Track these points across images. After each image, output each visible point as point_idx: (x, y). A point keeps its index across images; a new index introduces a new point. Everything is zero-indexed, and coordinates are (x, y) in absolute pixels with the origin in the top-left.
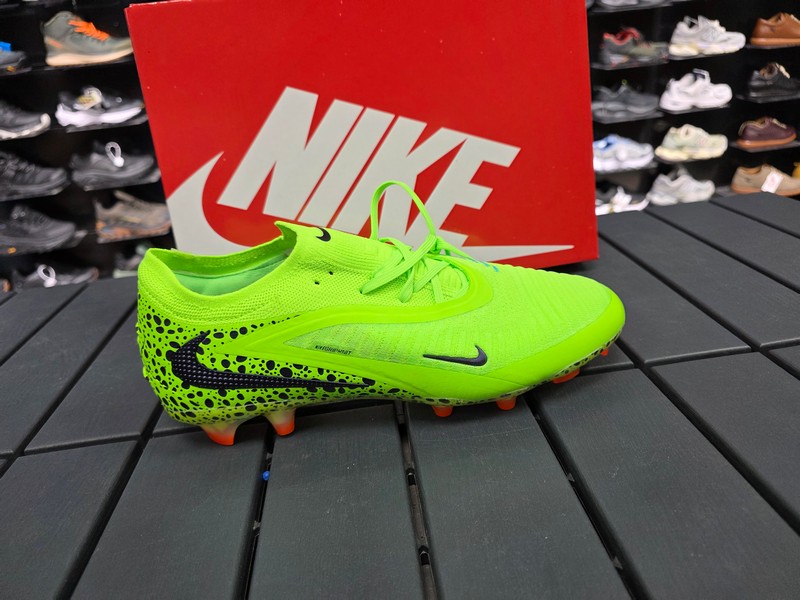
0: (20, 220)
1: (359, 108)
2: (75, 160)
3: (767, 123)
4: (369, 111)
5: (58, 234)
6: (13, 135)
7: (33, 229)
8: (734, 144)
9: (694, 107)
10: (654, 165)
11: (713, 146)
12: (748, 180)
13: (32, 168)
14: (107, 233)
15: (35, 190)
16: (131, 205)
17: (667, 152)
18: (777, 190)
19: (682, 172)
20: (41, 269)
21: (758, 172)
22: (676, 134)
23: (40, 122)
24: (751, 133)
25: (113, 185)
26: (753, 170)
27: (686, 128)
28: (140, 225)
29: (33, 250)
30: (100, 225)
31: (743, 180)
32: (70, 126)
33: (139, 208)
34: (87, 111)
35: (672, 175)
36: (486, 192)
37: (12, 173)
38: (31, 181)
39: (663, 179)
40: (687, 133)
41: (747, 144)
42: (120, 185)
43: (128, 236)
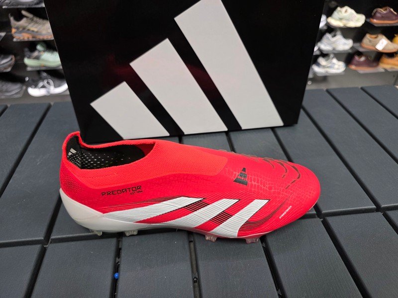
3: (388, 10)
8: (368, 20)
10: (325, 28)
11: (358, 20)
12: (370, 41)
17: (334, 21)
18: (383, 49)
19: (339, 33)
21: (376, 38)
22: (340, 11)
24: (378, 15)
25: (21, 7)
26: (374, 36)
27: (346, 8)
28: (37, 32)
30: (13, 30)
31: (368, 41)
35: (333, 34)
39: (328, 36)
40: (346, 11)
41: (375, 21)
43: (31, 39)
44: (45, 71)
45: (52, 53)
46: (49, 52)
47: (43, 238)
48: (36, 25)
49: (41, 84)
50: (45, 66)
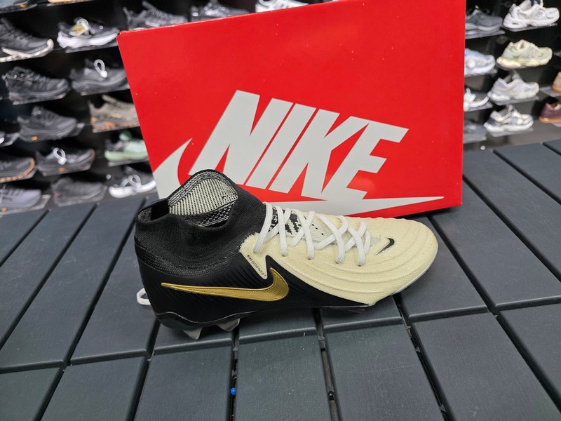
0: (39, 117)
1: (290, 104)
2: (73, 73)
4: (297, 106)
5: (65, 127)
6: (29, 56)
7: (48, 123)
8: (558, 54)
9: (530, 26)
10: (495, 71)
11: (542, 56)
13: (44, 79)
14: (99, 126)
15: (47, 95)
16: (115, 105)
17: (506, 62)
19: (516, 76)
20: (55, 151)
22: (514, 47)
23: (46, 45)
25: (101, 91)
27: (522, 42)
28: (121, 119)
29: (49, 138)
30: (93, 120)
32: (68, 48)
33: (120, 107)
34: (78, 37)
35: (508, 78)
36: (382, 161)
37: (30, 83)
38: (44, 88)
40: (522, 47)
42: (106, 91)
43: (114, 128)
44: (130, 165)
46: (135, 141)
47: (145, 350)
48: (120, 111)
49: (125, 182)
50: (130, 160)
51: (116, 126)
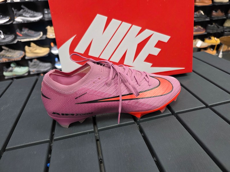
1: (120, 22)
3: (198, 27)
4: (123, 23)
16: (8, 51)
18: (201, 46)
21: (195, 41)
28: (11, 57)
33: (10, 52)
36: (159, 50)
42: (4, 44)
43: (7, 61)
45: (20, 67)
46: (18, 67)
48: (10, 53)
50: (15, 75)
51: (8, 60)
